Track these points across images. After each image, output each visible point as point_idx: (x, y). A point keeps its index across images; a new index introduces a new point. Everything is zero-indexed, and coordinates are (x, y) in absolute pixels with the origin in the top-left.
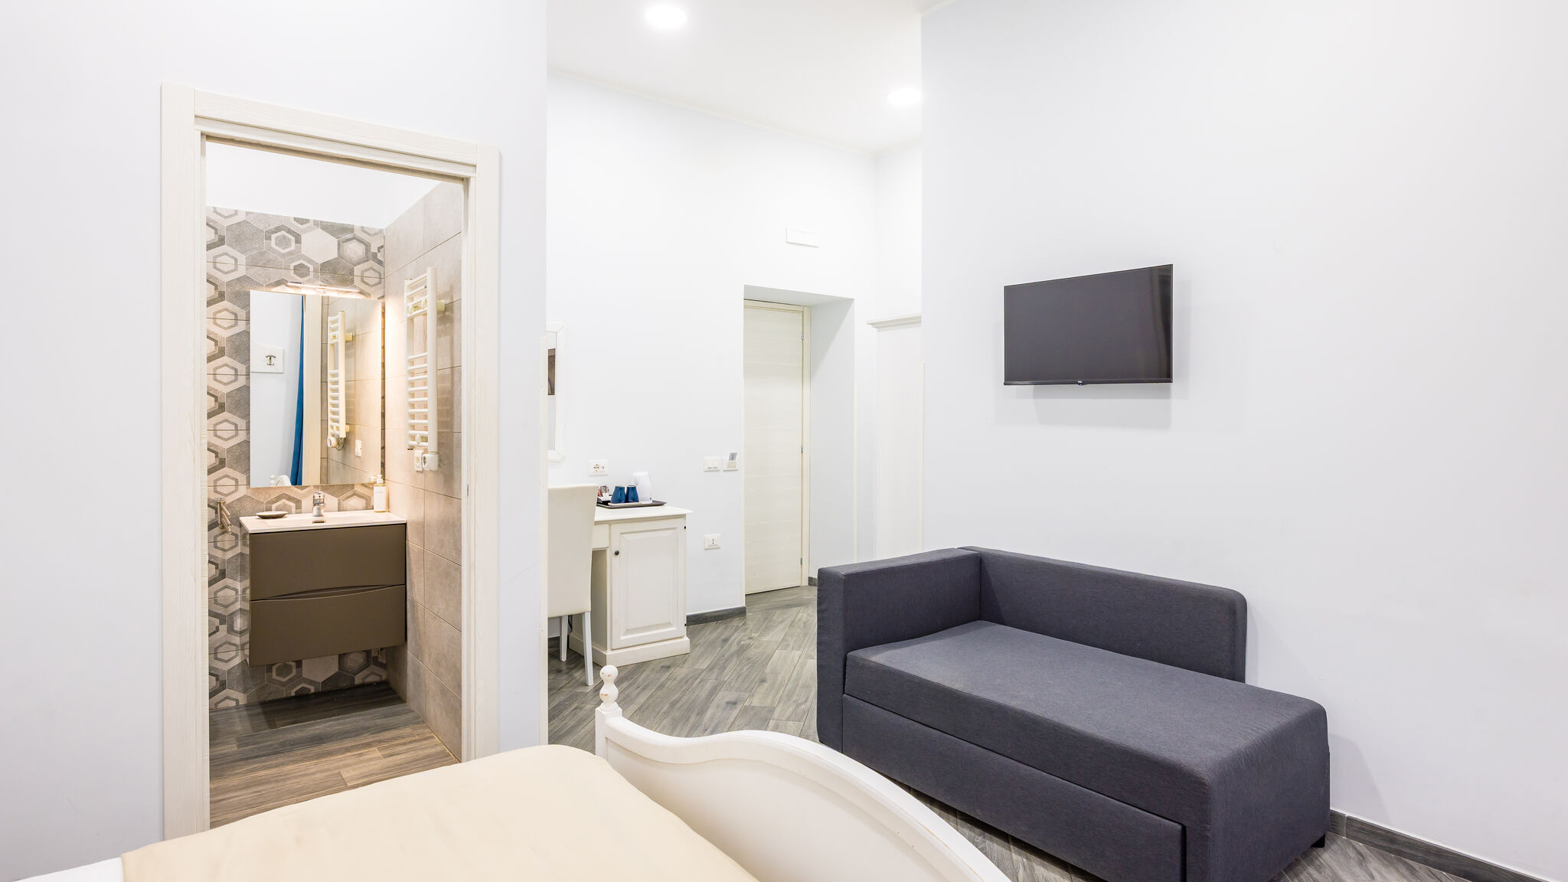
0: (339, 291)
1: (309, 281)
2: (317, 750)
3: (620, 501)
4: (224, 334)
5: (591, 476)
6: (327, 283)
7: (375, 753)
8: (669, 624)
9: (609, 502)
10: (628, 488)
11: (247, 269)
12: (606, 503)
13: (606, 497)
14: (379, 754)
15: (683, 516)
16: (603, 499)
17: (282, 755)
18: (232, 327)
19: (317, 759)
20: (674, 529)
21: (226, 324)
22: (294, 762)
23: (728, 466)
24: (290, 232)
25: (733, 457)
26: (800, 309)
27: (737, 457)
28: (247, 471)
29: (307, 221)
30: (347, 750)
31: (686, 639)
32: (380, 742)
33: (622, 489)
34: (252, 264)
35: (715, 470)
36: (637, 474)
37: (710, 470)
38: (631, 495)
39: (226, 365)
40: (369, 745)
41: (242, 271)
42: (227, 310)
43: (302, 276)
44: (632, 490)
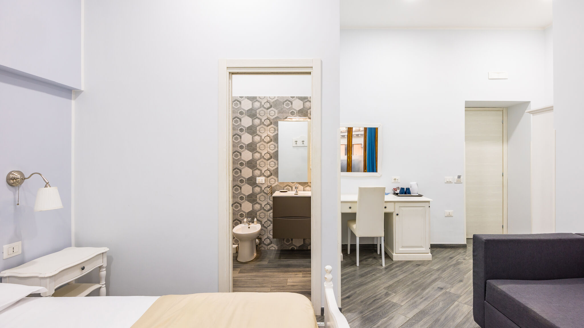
0: (303, 119)
1: (295, 116)
2: (286, 269)
3: (402, 194)
4: (272, 135)
5: (393, 183)
6: (300, 116)
7: (300, 275)
8: (421, 247)
9: (398, 193)
10: (406, 188)
11: (278, 114)
12: (397, 194)
13: (398, 191)
14: (301, 276)
15: (429, 202)
16: (396, 192)
17: (276, 268)
18: (274, 132)
19: (284, 272)
20: (424, 207)
21: (272, 132)
22: (278, 272)
23: (457, 181)
24: (289, 101)
25: (459, 177)
26: (501, 109)
27: (461, 177)
28: (278, 177)
29: (294, 97)
30: (294, 272)
31: (430, 254)
32: (304, 271)
33: (403, 189)
34: (279, 112)
35: (450, 182)
36: (411, 183)
37: (447, 182)
38: (407, 191)
39: (272, 144)
40: (300, 271)
41: (276, 115)
42: (273, 127)
43: (293, 115)
44: (408, 189)
